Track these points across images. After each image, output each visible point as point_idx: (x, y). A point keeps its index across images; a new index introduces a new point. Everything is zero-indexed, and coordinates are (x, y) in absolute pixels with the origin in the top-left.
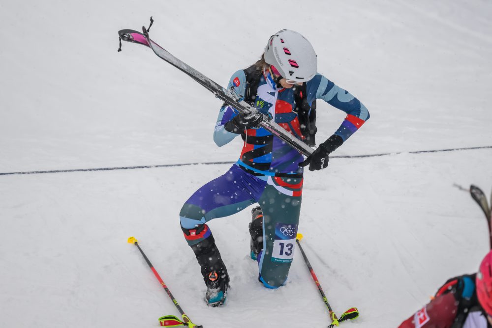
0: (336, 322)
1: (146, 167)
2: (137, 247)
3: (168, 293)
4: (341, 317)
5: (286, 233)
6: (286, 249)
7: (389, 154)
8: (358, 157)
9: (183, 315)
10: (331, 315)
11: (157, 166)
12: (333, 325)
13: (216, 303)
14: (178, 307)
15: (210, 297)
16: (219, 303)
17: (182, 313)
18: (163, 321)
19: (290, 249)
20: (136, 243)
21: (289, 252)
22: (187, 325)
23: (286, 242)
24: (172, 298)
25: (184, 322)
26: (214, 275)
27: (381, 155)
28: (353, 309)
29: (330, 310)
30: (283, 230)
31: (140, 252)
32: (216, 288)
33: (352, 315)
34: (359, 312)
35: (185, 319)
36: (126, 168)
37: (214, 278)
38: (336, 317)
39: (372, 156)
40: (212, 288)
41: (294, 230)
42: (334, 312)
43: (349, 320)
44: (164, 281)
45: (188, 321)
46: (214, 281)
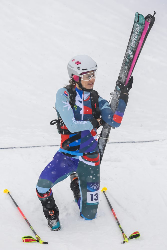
0: (126, 240)
1: (14, 148)
2: (9, 195)
3: (27, 223)
4: (130, 237)
5: (93, 188)
6: (94, 197)
7: (158, 141)
8: (140, 142)
9: (37, 235)
10: (124, 236)
11: (21, 148)
12: (125, 242)
13: (57, 229)
14: (33, 230)
15: (53, 225)
16: (58, 229)
17: (35, 234)
18: (24, 239)
19: (97, 197)
20: (9, 193)
21: (96, 198)
22: (39, 241)
23: (94, 193)
24: (30, 225)
25: (37, 240)
26: (52, 212)
27: (153, 141)
28: (137, 232)
29: (123, 233)
30: (91, 186)
31: (11, 198)
32: (55, 220)
33: (136, 236)
34: (140, 234)
35: (37, 238)
36: (3, 149)
37: (52, 214)
38: (126, 237)
39: (148, 141)
40: (52, 220)
41: (98, 185)
42: (126, 234)
43: (134, 239)
44: (25, 215)
45: (39, 239)
46: (52, 216)
